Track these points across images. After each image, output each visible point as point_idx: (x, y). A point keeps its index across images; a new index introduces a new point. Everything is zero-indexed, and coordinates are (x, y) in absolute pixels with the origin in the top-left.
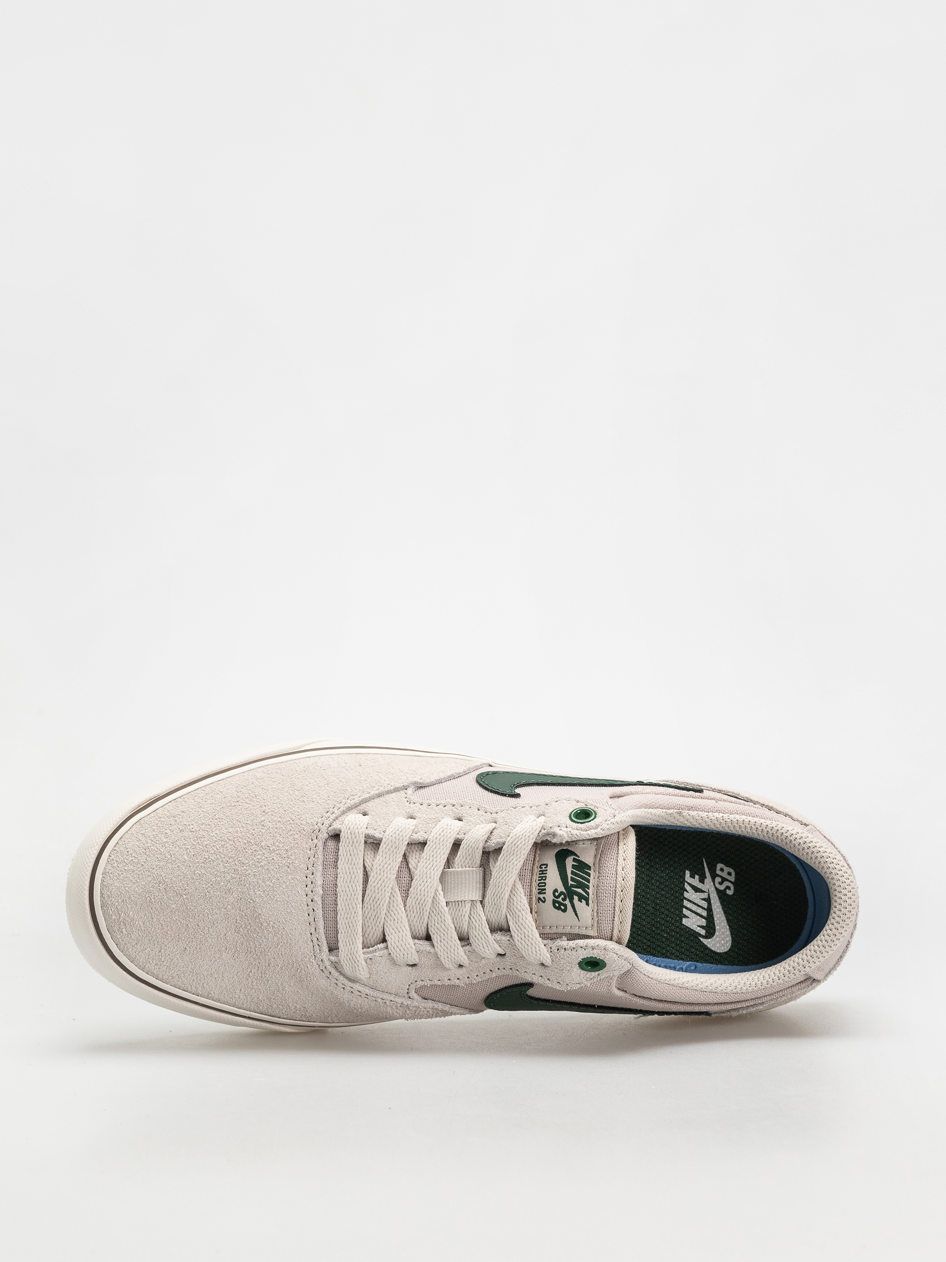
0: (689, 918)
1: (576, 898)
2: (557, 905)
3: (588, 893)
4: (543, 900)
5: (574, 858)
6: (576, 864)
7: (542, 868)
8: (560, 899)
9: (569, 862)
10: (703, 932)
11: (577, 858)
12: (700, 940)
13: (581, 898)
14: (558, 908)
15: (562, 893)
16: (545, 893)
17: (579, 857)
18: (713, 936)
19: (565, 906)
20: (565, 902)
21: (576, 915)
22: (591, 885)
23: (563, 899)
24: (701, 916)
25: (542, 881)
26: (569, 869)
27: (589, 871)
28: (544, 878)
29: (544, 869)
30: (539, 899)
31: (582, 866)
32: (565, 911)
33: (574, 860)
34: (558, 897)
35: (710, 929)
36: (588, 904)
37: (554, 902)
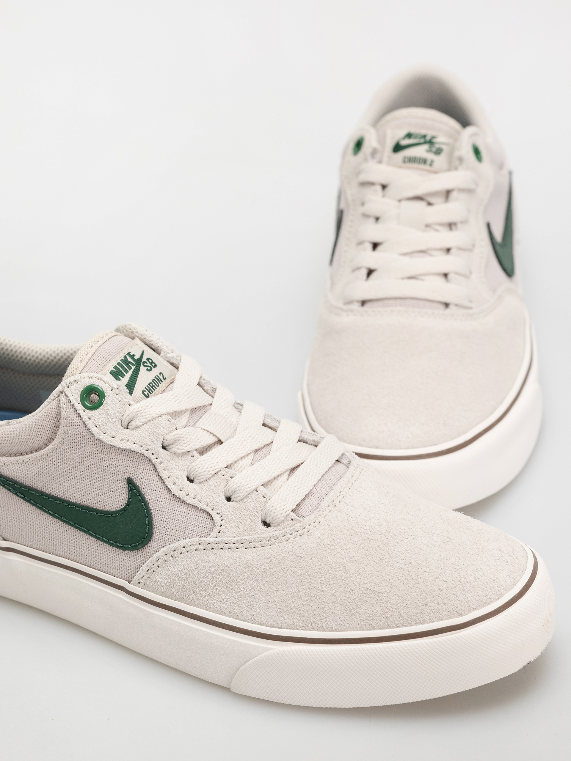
1: (136, 358)
2: (153, 364)
6: (120, 377)
13: (133, 357)
15: (145, 366)
20: (147, 361)
21: (142, 352)
22: (119, 361)
23: (147, 363)
27: (114, 369)
31: (117, 374)
32: (149, 359)
37: (155, 367)
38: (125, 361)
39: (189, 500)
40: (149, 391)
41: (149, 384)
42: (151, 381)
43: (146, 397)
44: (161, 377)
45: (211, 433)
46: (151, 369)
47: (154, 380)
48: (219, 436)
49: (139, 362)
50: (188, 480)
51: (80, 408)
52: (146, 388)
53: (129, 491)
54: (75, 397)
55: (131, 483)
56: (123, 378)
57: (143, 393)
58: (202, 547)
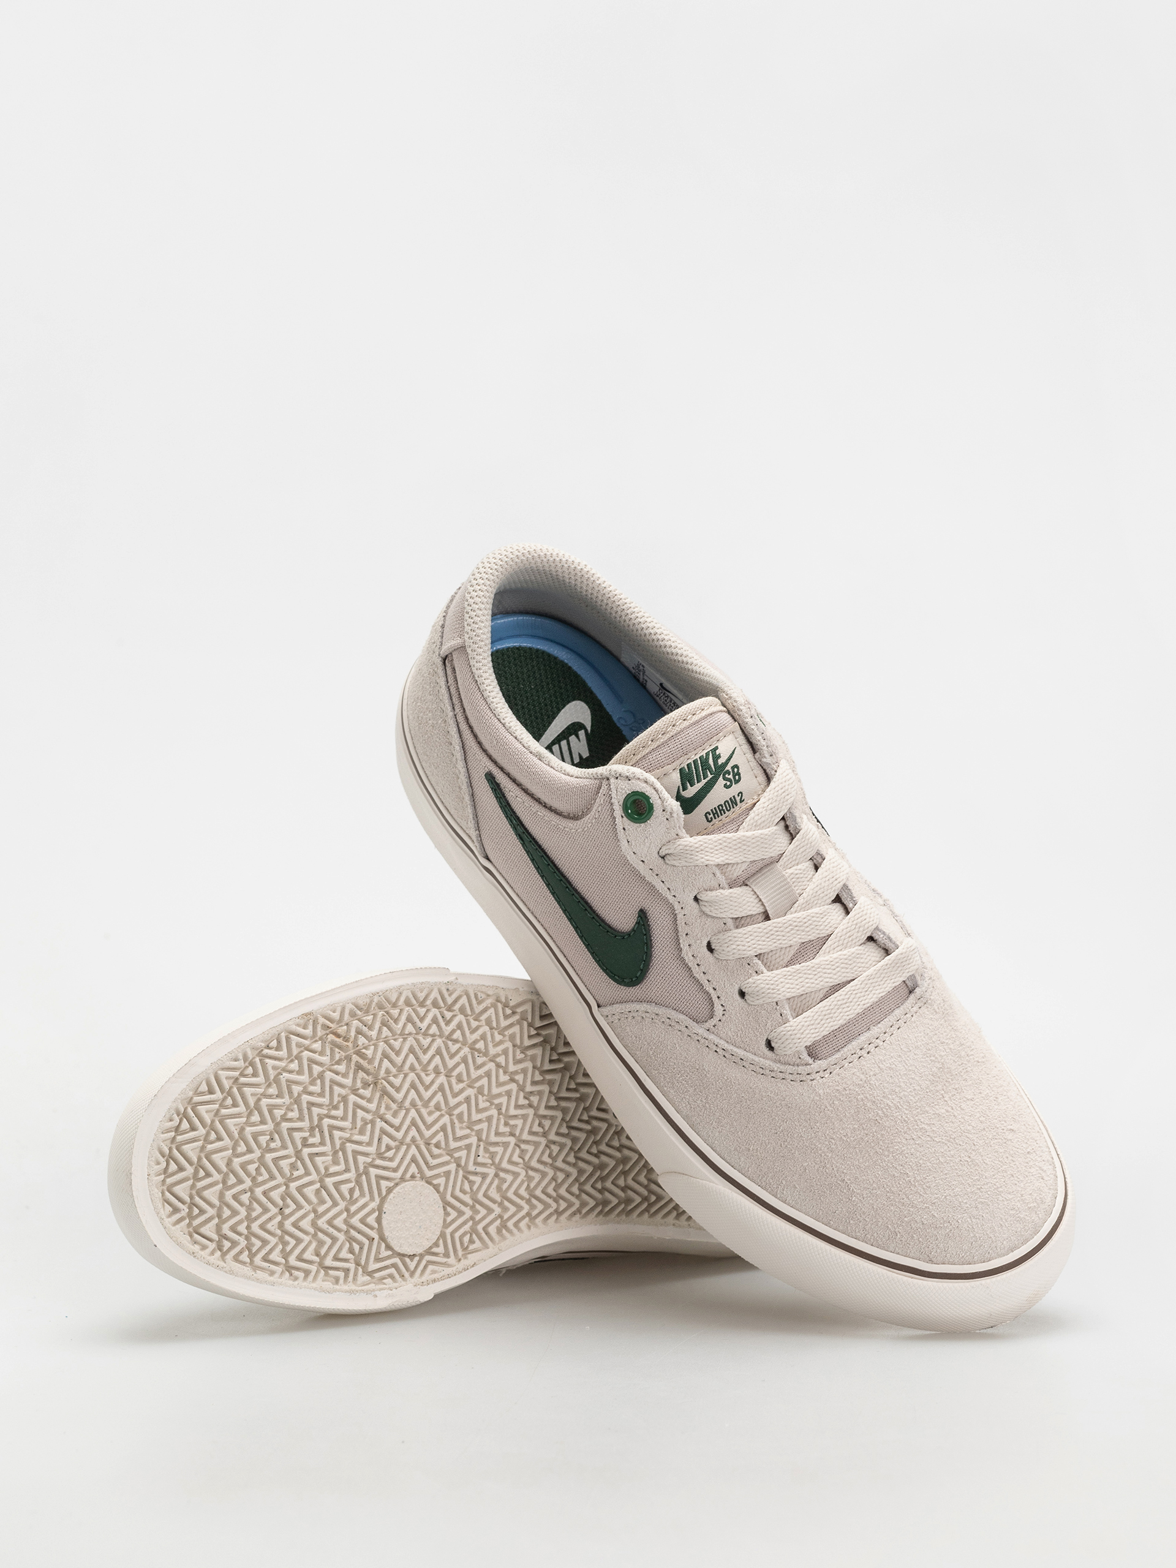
0: (579, 754)
1: (720, 761)
2: (737, 777)
3: (707, 754)
4: (740, 795)
5: (683, 791)
6: (688, 784)
7: (711, 818)
8: (731, 776)
9: (691, 792)
10: (582, 733)
11: (681, 788)
12: (591, 730)
13: (716, 758)
14: (739, 774)
15: (725, 779)
16: (734, 797)
17: (679, 787)
18: (581, 723)
19: (733, 768)
20: (731, 770)
21: (733, 752)
22: (698, 757)
23: (729, 774)
24: (569, 744)
25: (724, 808)
26: (698, 786)
27: (686, 767)
28: (721, 808)
29: (712, 815)
30: (741, 801)
31: (686, 777)
32: (736, 766)
33: (685, 789)
34: (730, 780)
35: (574, 729)
36: (717, 748)
37: (737, 782)
38: (704, 761)
39: (697, 972)
40: (714, 815)
41: (718, 807)
42: (723, 803)
43: (708, 821)
44: (738, 799)
45: (760, 900)
46: (730, 786)
47: (727, 801)
48: (767, 908)
49: (720, 770)
50: (707, 946)
51: (618, 811)
52: (712, 810)
53: (636, 923)
54: (619, 792)
55: (643, 915)
56: (691, 786)
57: (706, 815)
58: (687, 1032)
